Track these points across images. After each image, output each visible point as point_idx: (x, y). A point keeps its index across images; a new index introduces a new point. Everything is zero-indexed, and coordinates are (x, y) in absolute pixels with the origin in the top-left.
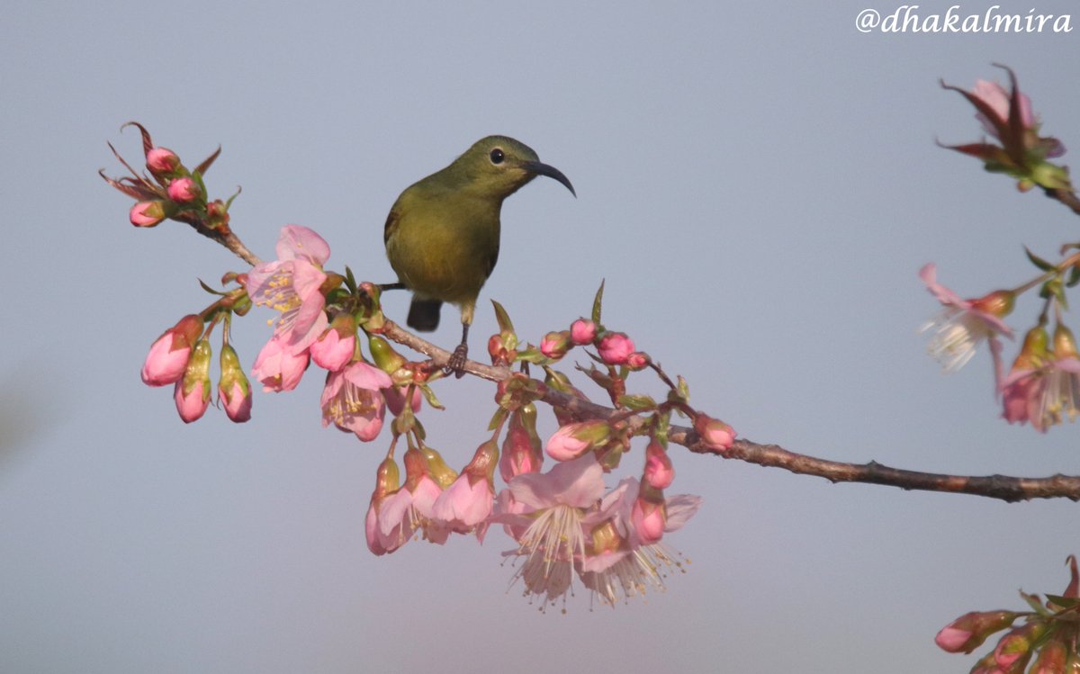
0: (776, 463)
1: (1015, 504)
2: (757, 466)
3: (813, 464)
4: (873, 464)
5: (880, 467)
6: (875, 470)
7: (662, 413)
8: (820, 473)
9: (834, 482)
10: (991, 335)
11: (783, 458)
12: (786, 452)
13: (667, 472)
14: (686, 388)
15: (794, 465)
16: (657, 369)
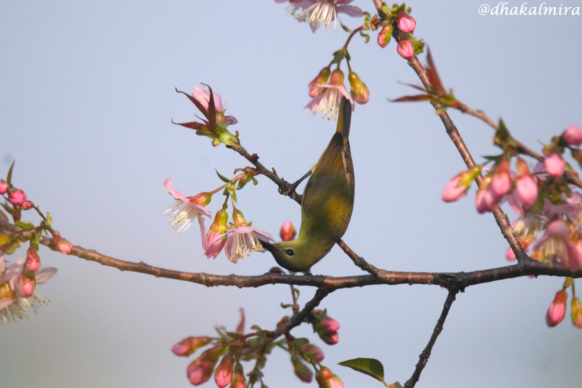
0: (93, 259)
1: (210, 288)
2: (84, 260)
3: (112, 261)
4: (142, 263)
5: (145, 265)
6: (142, 266)
7: (37, 232)
8: (115, 265)
9: (122, 270)
10: (199, 215)
11: (97, 256)
12: (99, 254)
13: (37, 263)
14: (51, 219)
15: (104, 261)
16: (37, 209)
